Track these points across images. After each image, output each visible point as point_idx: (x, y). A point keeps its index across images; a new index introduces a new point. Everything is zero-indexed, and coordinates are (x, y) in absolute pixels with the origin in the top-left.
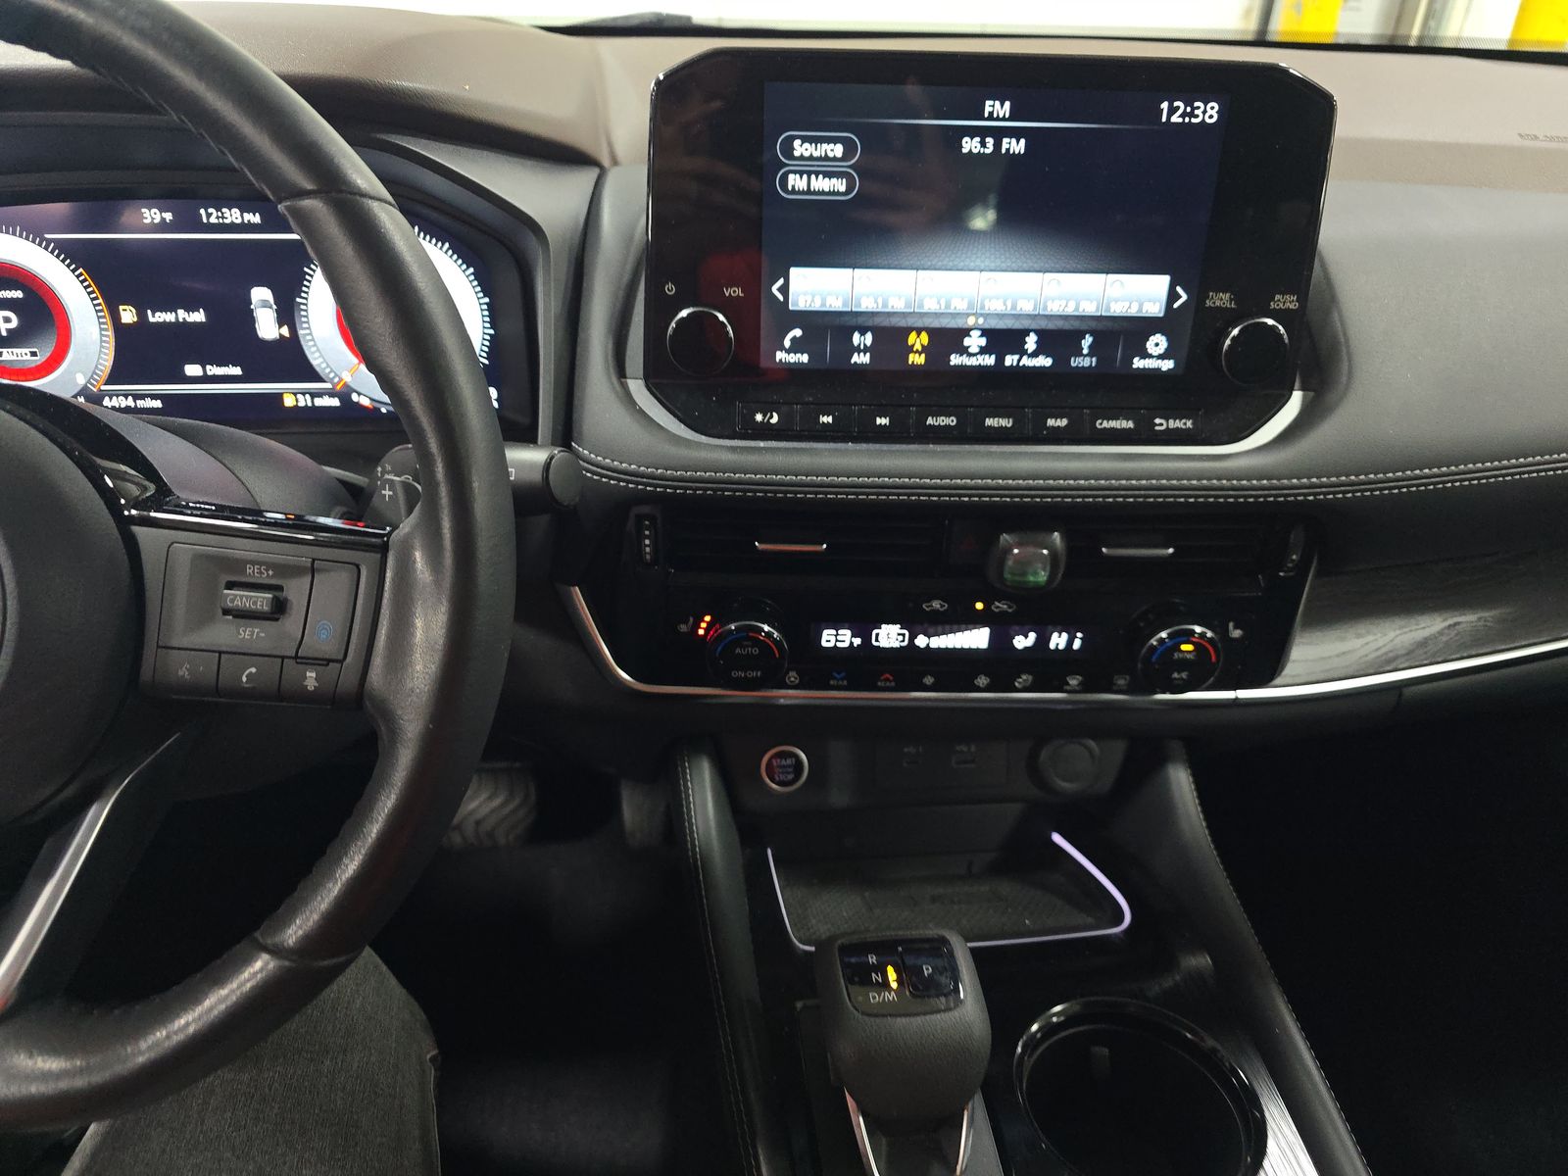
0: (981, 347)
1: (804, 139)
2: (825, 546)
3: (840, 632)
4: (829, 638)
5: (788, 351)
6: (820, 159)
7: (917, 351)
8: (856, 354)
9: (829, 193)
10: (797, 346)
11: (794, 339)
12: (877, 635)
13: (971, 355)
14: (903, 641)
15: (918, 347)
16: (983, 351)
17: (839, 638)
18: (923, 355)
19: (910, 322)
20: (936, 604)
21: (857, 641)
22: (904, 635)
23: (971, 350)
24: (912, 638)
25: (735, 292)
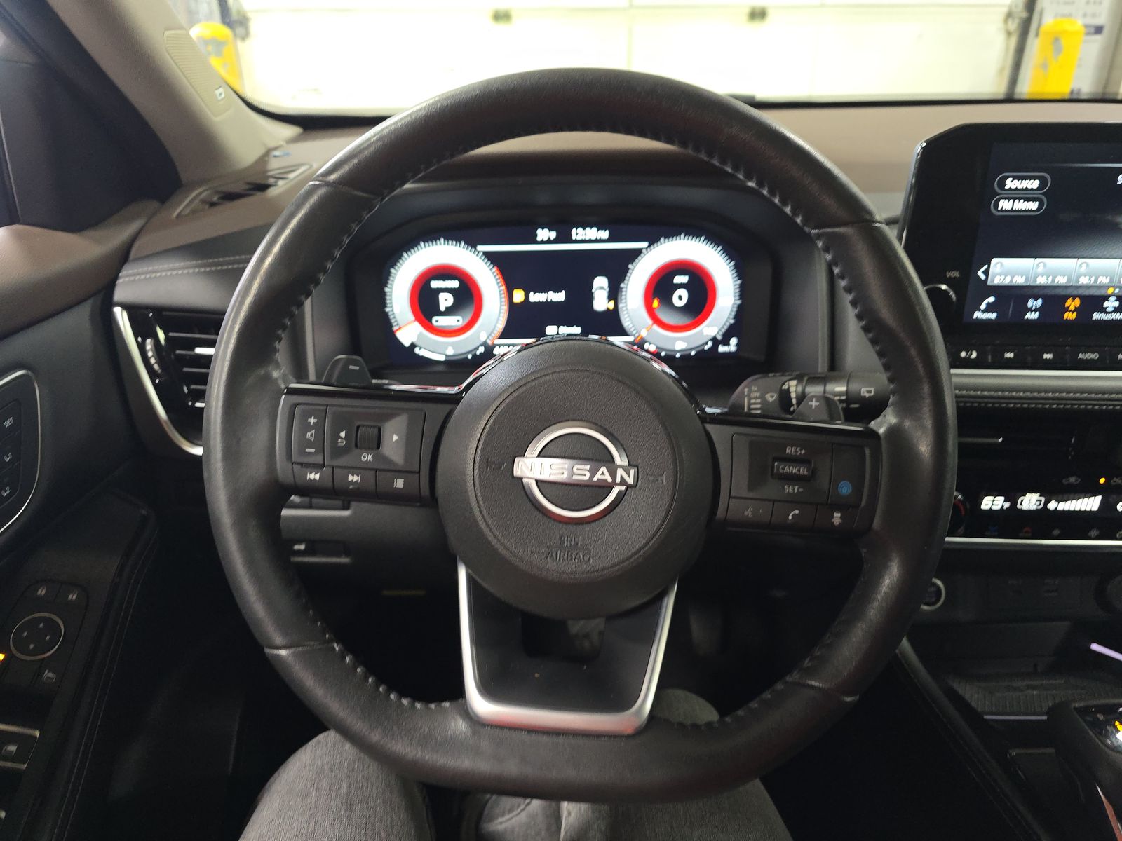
0: (1115, 308)
1: (1015, 178)
2: (1001, 440)
3: (997, 498)
4: (987, 503)
5: (984, 311)
6: (1022, 189)
7: (1071, 311)
8: (1029, 313)
9: (1026, 211)
10: (990, 308)
11: (988, 304)
12: (1022, 501)
13: (1107, 313)
14: (1040, 505)
15: (1072, 308)
16: (1116, 310)
17: (995, 503)
18: (1075, 313)
19: (1069, 292)
20: (1072, 480)
21: (1007, 505)
22: (1041, 501)
23: (1108, 310)
24: (1047, 502)
25: (956, 274)
